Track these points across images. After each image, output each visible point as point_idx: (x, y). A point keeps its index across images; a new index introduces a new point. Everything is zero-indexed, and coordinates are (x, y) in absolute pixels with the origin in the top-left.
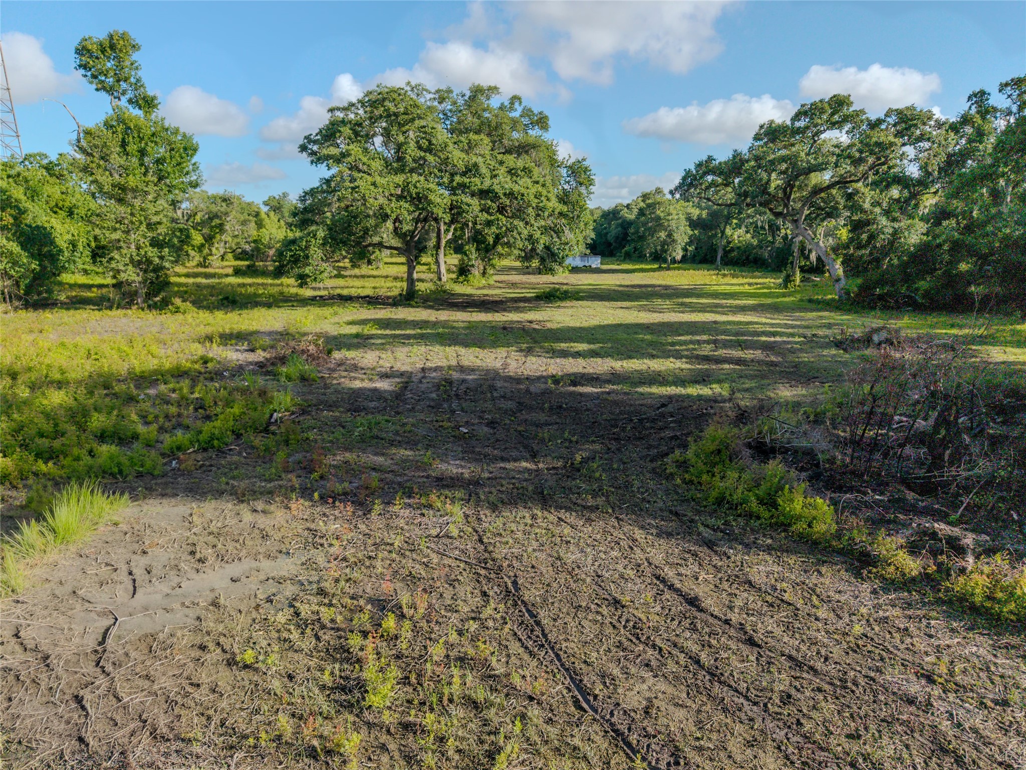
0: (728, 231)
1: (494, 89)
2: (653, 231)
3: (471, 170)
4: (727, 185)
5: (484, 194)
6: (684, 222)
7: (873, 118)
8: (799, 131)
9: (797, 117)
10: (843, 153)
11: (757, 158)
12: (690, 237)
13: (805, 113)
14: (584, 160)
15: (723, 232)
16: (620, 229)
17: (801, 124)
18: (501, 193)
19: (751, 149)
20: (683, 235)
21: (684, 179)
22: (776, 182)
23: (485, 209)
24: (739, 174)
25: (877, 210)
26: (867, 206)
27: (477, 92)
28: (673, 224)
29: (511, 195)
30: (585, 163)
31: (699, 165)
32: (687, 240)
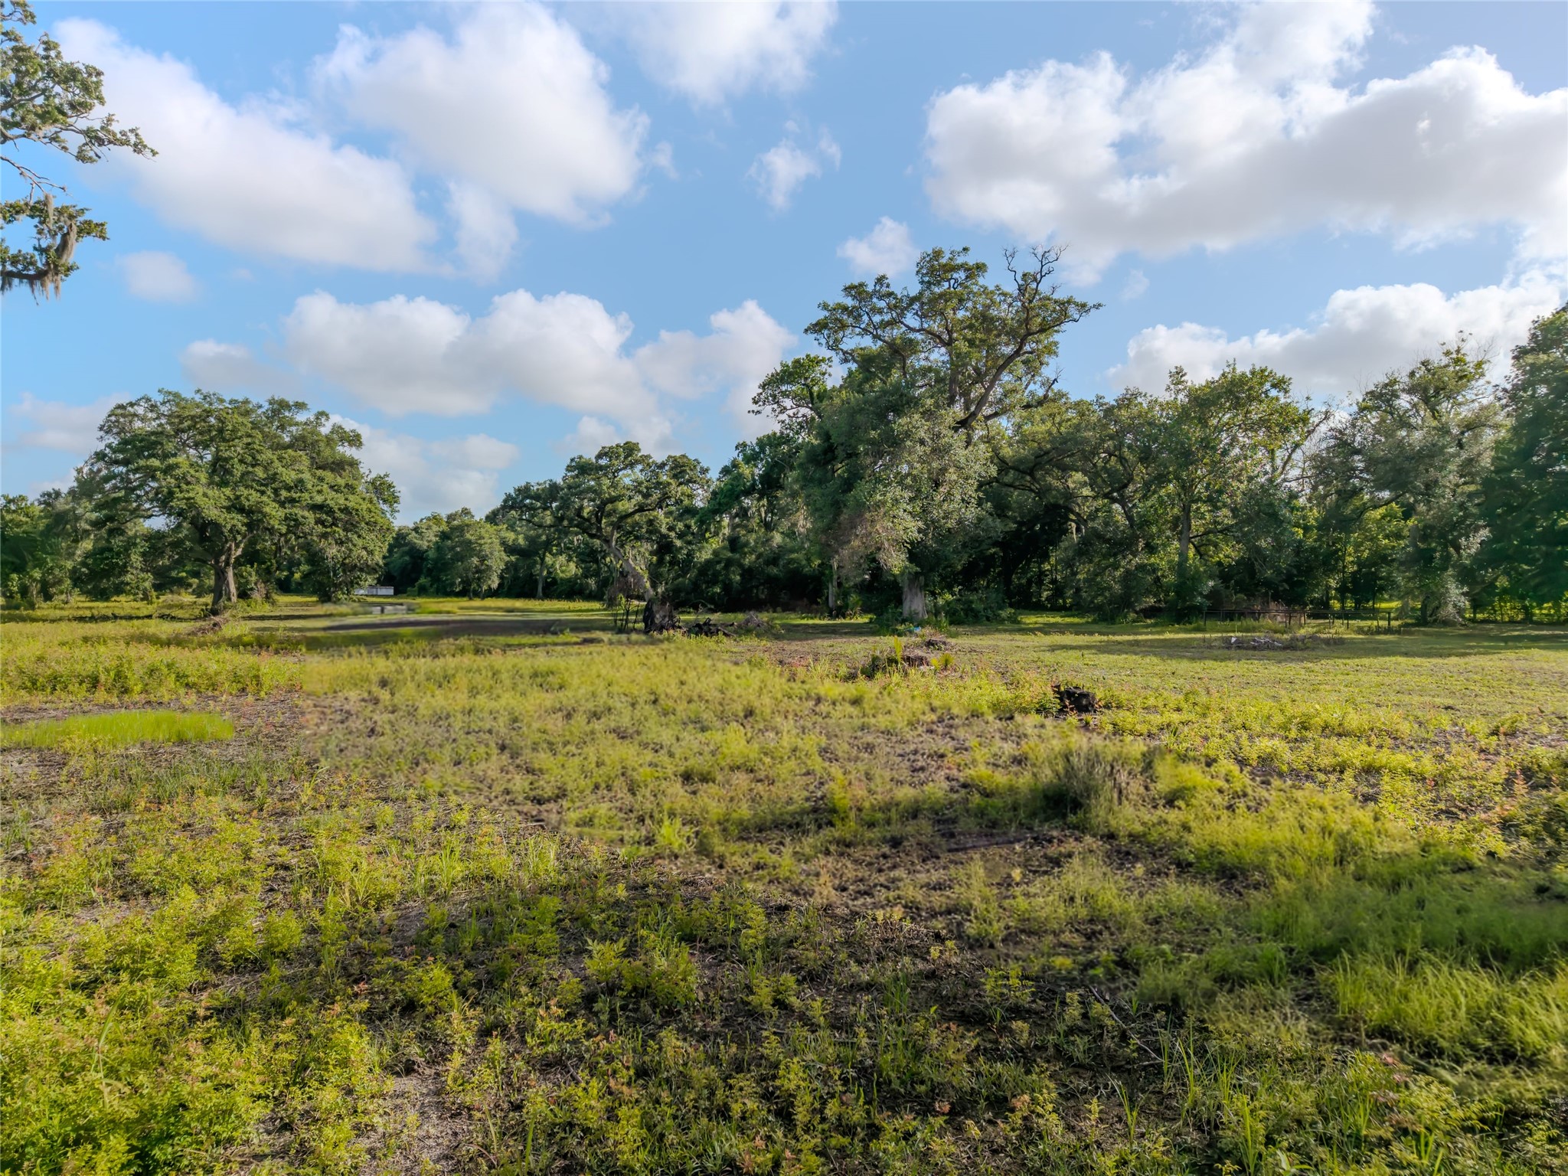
0: (549, 559)
1: (300, 406)
2: (461, 558)
3: (300, 484)
4: (545, 509)
5: (316, 508)
6: (498, 547)
7: (659, 461)
8: (601, 468)
9: (599, 456)
10: (637, 487)
11: (570, 487)
12: (506, 564)
13: (606, 454)
14: (387, 475)
15: (543, 559)
16: (407, 558)
17: (603, 462)
18: (336, 509)
19: (564, 479)
20: (498, 561)
21: (505, 501)
22: (588, 508)
23: (319, 522)
24: (555, 500)
25: (673, 534)
26: (664, 530)
27: (279, 407)
28: (487, 549)
29: (345, 510)
30: (389, 480)
31: (519, 491)
32: (502, 566)
